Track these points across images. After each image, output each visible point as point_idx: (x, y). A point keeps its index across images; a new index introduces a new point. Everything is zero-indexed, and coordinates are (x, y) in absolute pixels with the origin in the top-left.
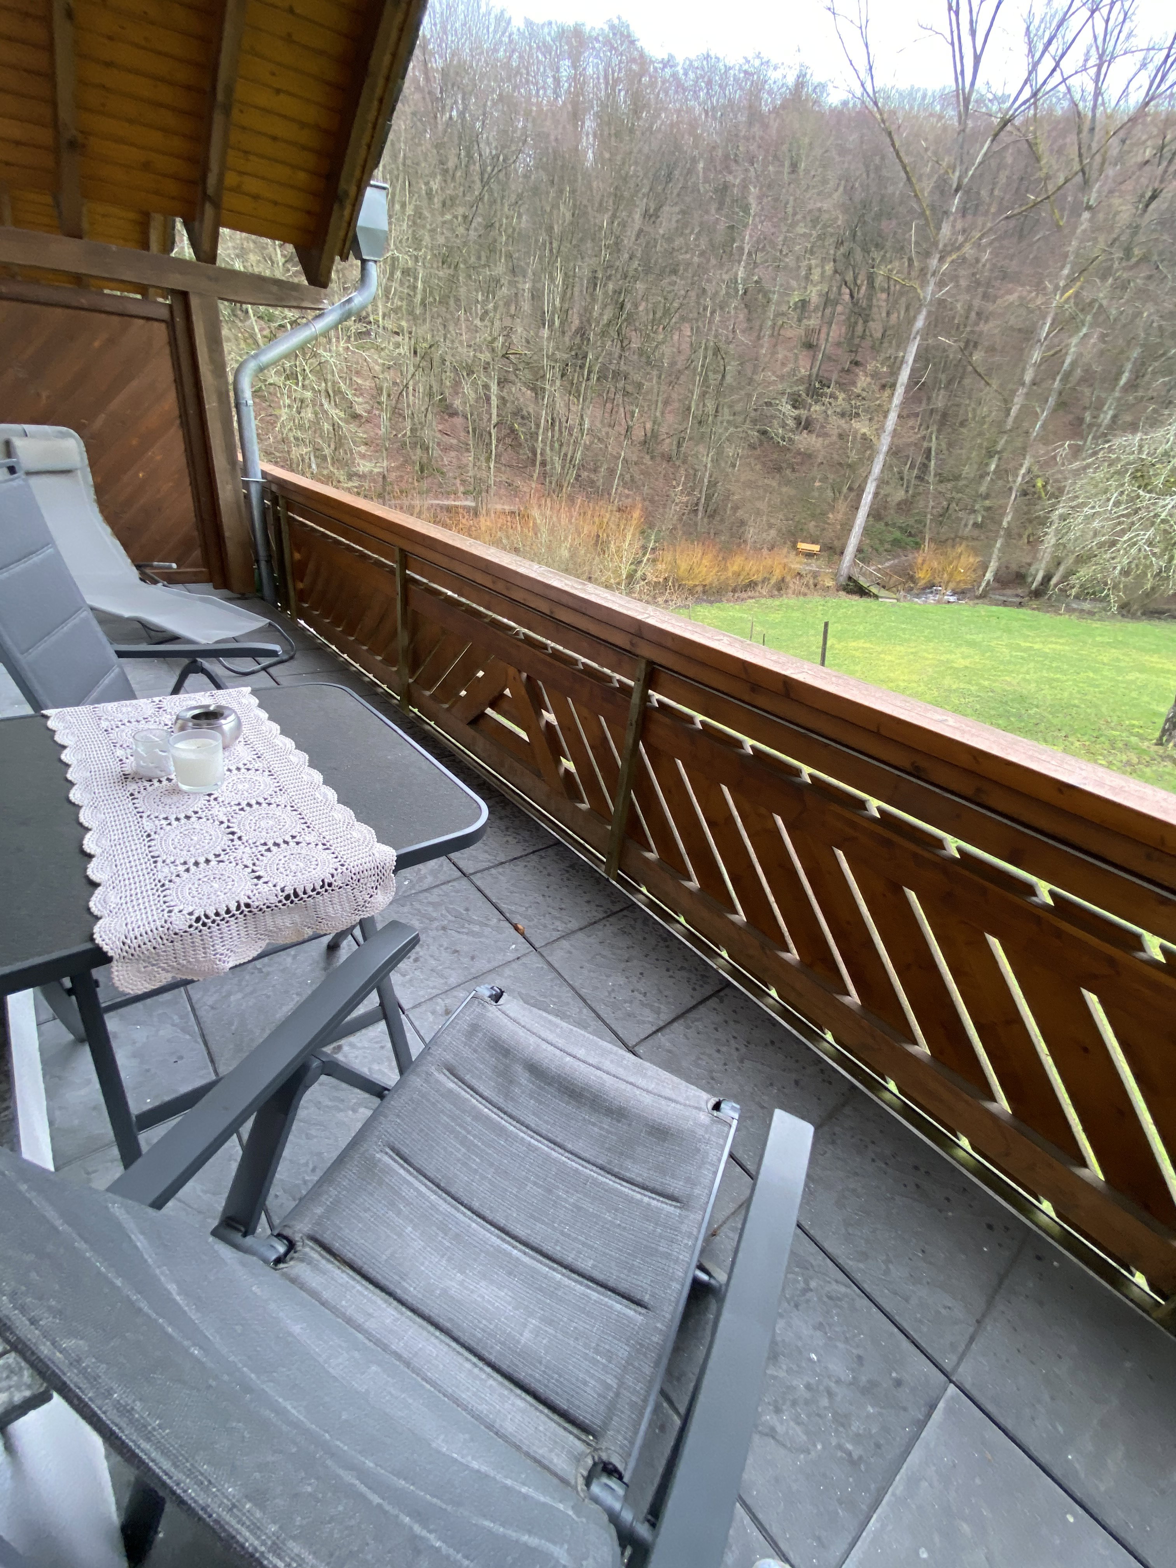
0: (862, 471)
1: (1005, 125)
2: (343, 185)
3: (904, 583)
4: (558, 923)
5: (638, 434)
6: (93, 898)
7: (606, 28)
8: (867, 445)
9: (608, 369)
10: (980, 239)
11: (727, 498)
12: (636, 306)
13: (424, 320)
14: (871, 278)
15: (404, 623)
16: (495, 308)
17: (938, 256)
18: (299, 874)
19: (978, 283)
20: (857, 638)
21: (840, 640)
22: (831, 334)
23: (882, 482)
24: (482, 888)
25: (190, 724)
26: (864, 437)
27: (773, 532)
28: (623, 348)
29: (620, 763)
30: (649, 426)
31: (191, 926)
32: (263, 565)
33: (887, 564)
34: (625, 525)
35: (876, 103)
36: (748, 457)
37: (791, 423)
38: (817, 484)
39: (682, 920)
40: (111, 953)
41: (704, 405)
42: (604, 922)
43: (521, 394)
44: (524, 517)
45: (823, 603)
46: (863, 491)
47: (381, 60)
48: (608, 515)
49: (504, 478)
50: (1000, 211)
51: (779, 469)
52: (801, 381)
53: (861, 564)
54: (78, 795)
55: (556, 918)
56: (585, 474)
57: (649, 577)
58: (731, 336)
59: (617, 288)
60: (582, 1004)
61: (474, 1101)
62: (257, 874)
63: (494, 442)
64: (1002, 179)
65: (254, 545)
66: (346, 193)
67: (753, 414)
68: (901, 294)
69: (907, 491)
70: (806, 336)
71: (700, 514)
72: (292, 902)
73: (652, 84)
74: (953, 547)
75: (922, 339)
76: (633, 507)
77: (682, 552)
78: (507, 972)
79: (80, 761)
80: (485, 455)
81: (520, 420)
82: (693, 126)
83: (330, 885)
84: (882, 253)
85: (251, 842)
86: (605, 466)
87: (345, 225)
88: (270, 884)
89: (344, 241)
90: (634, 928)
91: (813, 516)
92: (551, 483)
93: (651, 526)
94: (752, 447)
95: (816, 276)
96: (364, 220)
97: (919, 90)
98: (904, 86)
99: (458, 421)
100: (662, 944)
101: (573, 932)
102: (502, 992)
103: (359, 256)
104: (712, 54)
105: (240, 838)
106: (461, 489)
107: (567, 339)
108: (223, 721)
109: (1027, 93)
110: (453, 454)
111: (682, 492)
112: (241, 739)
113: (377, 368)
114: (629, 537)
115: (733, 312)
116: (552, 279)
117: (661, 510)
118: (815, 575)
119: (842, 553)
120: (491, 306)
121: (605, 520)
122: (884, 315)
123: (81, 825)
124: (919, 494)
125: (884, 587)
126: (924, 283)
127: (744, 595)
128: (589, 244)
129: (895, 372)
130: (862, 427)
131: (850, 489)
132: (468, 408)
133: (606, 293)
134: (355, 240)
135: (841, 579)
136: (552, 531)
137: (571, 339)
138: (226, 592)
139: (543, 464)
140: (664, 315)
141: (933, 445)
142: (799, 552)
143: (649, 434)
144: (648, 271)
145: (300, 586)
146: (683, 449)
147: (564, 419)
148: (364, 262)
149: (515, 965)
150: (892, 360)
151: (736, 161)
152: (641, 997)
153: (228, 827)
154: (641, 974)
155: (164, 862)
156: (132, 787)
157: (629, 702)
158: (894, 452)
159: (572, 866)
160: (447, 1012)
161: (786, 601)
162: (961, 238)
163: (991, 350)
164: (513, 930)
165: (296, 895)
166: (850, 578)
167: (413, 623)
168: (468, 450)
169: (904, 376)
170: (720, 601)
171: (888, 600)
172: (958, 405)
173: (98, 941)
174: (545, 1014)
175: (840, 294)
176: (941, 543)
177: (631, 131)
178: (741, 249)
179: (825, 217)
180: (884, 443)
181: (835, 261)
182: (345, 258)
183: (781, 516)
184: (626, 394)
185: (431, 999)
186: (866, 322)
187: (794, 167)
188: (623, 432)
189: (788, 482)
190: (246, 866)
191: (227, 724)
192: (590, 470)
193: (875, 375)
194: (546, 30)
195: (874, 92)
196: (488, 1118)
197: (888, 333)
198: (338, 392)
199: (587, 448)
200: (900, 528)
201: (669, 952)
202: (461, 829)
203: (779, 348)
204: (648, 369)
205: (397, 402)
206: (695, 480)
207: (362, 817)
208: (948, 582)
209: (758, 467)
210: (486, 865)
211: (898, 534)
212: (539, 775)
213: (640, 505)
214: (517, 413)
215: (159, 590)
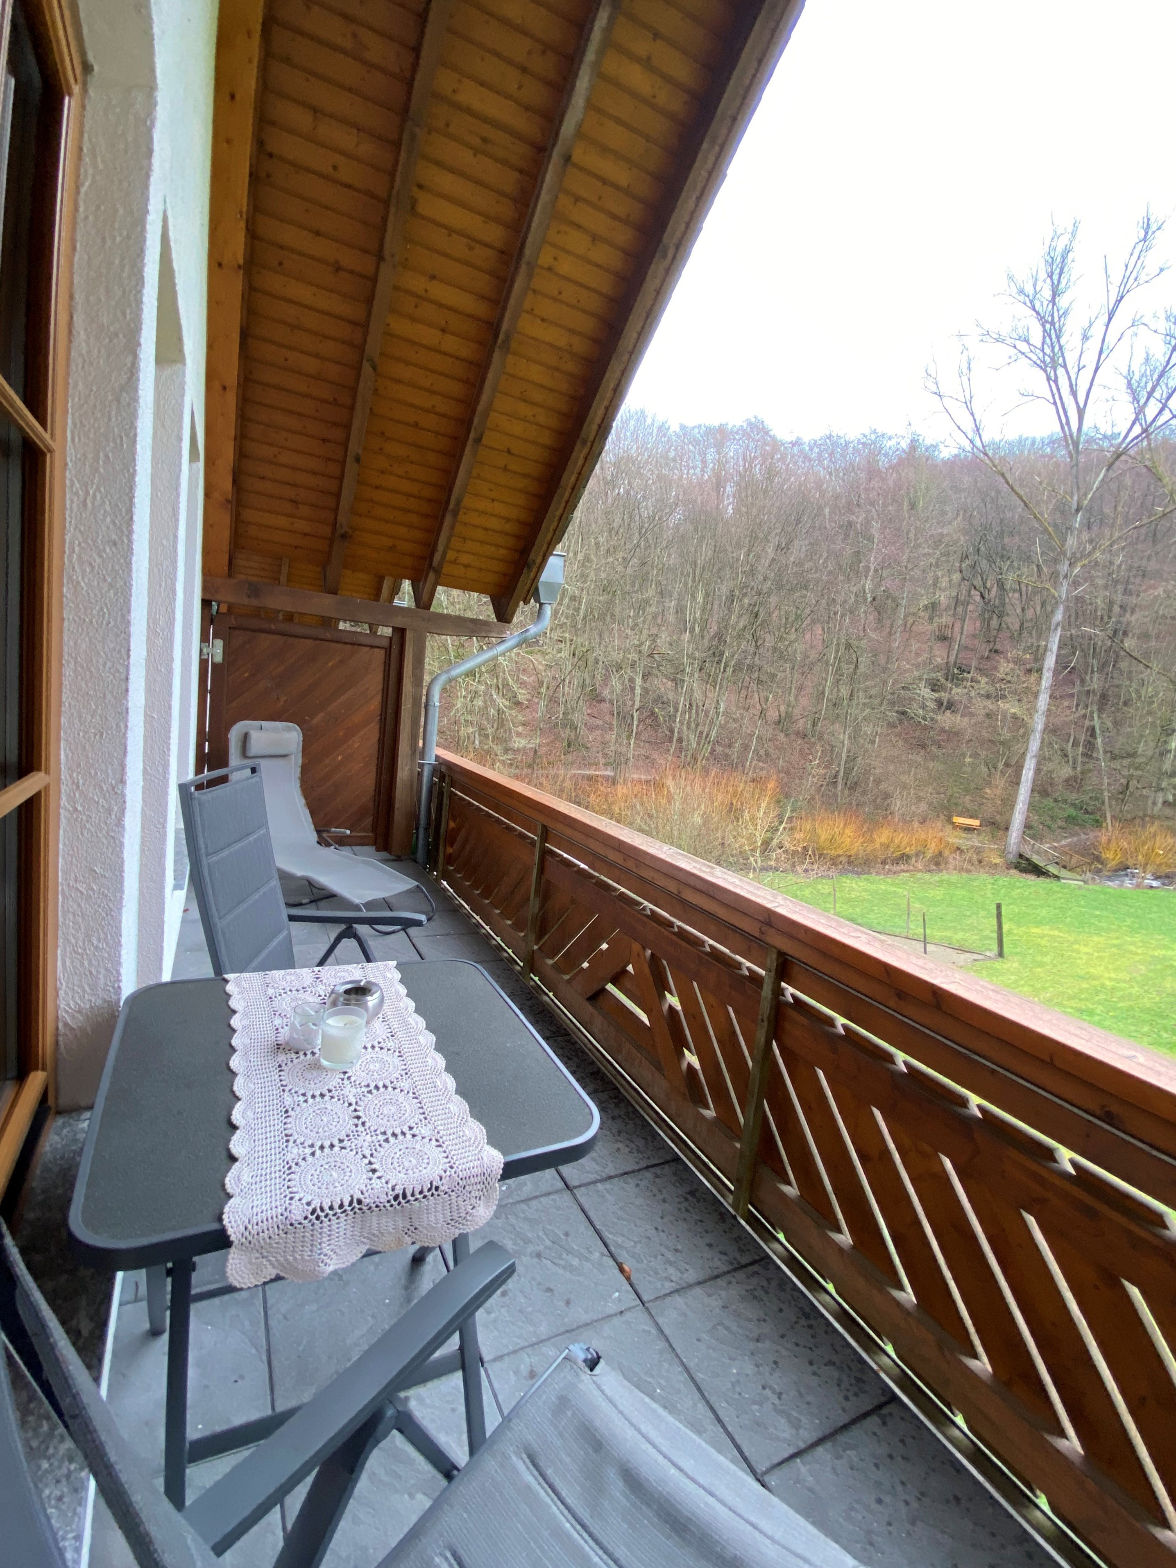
0: (1017, 748)
1: (1119, 456)
2: (532, 556)
3: (1090, 864)
4: (671, 1270)
5: (773, 715)
6: (230, 1174)
7: (745, 425)
8: (1020, 725)
9: (743, 664)
10: (1111, 546)
11: (867, 772)
12: (770, 614)
13: (584, 632)
14: (1001, 585)
15: (537, 891)
16: (644, 622)
17: (1067, 562)
18: (410, 1172)
19: (1116, 582)
20: (1039, 923)
21: (1019, 924)
22: (965, 627)
23: (1041, 760)
24: (586, 1207)
25: (342, 999)
26: (1015, 717)
27: (923, 806)
28: (757, 647)
29: (750, 1064)
30: (782, 708)
31: (306, 1218)
32: (421, 831)
33: (1063, 842)
34: (760, 794)
35: (986, 454)
36: (888, 734)
37: (932, 705)
38: (968, 760)
39: (830, 1287)
40: (233, 1238)
41: (838, 690)
42: (728, 1277)
43: (663, 685)
44: (659, 786)
45: (992, 881)
46: (1022, 767)
47: (569, 478)
48: (742, 785)
49: (643, 752)
50: (1127, 521)
51: (924, 746)
52: (938, 668)
53: (1032, 842)
54: (237, 1062)
55: (671, 1263)
56: (719, 749)
57: (787, 845)
58: (862, 634)
59: (752, 602)
60: (697, 1395)
61: (554, 1508)
62: (373, 1166)
63: (635, 723)
64: (1125, 496)
65: (417, 818)
66: (534, 562)
67: (890, 696)
68: (1035, 593)
69: (1074, 768)
70: (940, 630)
71: (840, 788)
72: (399, 1204)
73: (783, 459)
74: (1143, 826)
75: (1063, 628)
76: (768, 778)
77: (822, 821)
78: (607, 1329)
79: (244, 1027)
80: (626, 733)
81: (660, 705)
82: (819, 484)
83: (437, 1188)
84: (1008, 563)
85: (372, 1129)
86: (739, 742)
87: (530, 581)
88: (383, 1181)
89: (528, 592)
90: (767, 1292)
91: (967, 791)
92: (686, 756)
93: (787, 796)
94: (892, 725)
95: (944, 583)
96: (546, 576)
97: (1027, 439)
98: (1012, 435)
99: (605, 706)
100: (803, 1322)
101: (690, 1286)
102: (599, 1358)
103: (537, 600)
104: (834, 434)
105: (363, 1124)
106: (602, 761)
107: (706, 641)
108: (369, 998)
109: (1137, 430)
110: (598, 732)
111: (819, 765)
112: (380, 1015)
113: (541, 667)
114: (764, 805)
115: (862, 615)
116: (694, 598)
117: (797, 781)
118: (978, 851)
119: (1007, 829)
120: (640, 620)
121: (739, 790)
122: (1019, 611)
123: (233, 1092)
124: (1090, 771)
125: (1064, 867)
126: (1056, 585)
127: (895, 868)
128: (728, 571)
129: (1039, 657)
130: (1011, 707)
131: (1007, 765)
132: (615, 697)
133: (742, 606)
134: (537, 590)
135: (1011, 856)
136: (685, 800)
137: (710, 640)
138: (384, 855)
139: (680, 740)
140: (796, 619)
141: (1096, 723)
142: (955, 826)
143: (783, 715)
144: (780, 587)
145: (450, 850)
146: (818, 728)
147: (700, 704)
148: (541, 605)
149: (616, 1321)
150: (1034, 649)
151: (858, 505)
152: (774, 1399)
153: (355, 1110)
154: (775, 1363)
155: (295, 1142)
156: (282, 1058)
157: (760, 994)
158: (1051, 730)
159: (692, 1193)
160: (532, 1375)
161: (946, 877)
162: (1089, 548)
163: (1145, 636)
164: (616, 1271)
165: (404, 1196)
166: (1021, 856)
167: (545, 893)
168: (611, 729)
169: (1050, 661)
170: (869, 873)
171: (1072, 882)
172: (1117, 686)
173: (226, 1222)
174: (647, 1400)
175: (970, 595)
176: (1127, 822)
177: (765, 491)
178: (867, 568)
179: (946, 539)
180: (1039, 722)
181: (961, 571)
182: (526, 602)
183: (930, 790)
184: (760, 682)
185: (515, 1352)
186: (1000, 617)
187: (913, 506)
188: (758, 713)
189: (934, 758)
190: (364, 1157)
191: (372, 1000)
192: (724, 746)
193: (1018, 661)
194: (696, 430)
195: (984, 447)
196: (569, 1537)
197: (1026, 625)
198: (506, 685)
199: (721, 726)
200: (1073, 805)
201: (813, 1337)
202: (570, 1138)
203: (913, 642)
204: (781, 662)
205: (555, 692)
206: (832, 754)
207: (478, 1113)
208: (1146, 864)
209: (900, 743)
210: (594, 1177)
211: (1072, 811)
212: (659, 1068)
213: (775, 777)
214: (659, 700)
215: (330, 853)
